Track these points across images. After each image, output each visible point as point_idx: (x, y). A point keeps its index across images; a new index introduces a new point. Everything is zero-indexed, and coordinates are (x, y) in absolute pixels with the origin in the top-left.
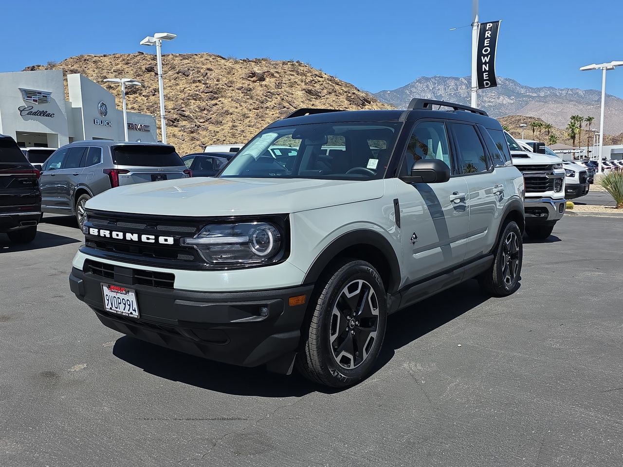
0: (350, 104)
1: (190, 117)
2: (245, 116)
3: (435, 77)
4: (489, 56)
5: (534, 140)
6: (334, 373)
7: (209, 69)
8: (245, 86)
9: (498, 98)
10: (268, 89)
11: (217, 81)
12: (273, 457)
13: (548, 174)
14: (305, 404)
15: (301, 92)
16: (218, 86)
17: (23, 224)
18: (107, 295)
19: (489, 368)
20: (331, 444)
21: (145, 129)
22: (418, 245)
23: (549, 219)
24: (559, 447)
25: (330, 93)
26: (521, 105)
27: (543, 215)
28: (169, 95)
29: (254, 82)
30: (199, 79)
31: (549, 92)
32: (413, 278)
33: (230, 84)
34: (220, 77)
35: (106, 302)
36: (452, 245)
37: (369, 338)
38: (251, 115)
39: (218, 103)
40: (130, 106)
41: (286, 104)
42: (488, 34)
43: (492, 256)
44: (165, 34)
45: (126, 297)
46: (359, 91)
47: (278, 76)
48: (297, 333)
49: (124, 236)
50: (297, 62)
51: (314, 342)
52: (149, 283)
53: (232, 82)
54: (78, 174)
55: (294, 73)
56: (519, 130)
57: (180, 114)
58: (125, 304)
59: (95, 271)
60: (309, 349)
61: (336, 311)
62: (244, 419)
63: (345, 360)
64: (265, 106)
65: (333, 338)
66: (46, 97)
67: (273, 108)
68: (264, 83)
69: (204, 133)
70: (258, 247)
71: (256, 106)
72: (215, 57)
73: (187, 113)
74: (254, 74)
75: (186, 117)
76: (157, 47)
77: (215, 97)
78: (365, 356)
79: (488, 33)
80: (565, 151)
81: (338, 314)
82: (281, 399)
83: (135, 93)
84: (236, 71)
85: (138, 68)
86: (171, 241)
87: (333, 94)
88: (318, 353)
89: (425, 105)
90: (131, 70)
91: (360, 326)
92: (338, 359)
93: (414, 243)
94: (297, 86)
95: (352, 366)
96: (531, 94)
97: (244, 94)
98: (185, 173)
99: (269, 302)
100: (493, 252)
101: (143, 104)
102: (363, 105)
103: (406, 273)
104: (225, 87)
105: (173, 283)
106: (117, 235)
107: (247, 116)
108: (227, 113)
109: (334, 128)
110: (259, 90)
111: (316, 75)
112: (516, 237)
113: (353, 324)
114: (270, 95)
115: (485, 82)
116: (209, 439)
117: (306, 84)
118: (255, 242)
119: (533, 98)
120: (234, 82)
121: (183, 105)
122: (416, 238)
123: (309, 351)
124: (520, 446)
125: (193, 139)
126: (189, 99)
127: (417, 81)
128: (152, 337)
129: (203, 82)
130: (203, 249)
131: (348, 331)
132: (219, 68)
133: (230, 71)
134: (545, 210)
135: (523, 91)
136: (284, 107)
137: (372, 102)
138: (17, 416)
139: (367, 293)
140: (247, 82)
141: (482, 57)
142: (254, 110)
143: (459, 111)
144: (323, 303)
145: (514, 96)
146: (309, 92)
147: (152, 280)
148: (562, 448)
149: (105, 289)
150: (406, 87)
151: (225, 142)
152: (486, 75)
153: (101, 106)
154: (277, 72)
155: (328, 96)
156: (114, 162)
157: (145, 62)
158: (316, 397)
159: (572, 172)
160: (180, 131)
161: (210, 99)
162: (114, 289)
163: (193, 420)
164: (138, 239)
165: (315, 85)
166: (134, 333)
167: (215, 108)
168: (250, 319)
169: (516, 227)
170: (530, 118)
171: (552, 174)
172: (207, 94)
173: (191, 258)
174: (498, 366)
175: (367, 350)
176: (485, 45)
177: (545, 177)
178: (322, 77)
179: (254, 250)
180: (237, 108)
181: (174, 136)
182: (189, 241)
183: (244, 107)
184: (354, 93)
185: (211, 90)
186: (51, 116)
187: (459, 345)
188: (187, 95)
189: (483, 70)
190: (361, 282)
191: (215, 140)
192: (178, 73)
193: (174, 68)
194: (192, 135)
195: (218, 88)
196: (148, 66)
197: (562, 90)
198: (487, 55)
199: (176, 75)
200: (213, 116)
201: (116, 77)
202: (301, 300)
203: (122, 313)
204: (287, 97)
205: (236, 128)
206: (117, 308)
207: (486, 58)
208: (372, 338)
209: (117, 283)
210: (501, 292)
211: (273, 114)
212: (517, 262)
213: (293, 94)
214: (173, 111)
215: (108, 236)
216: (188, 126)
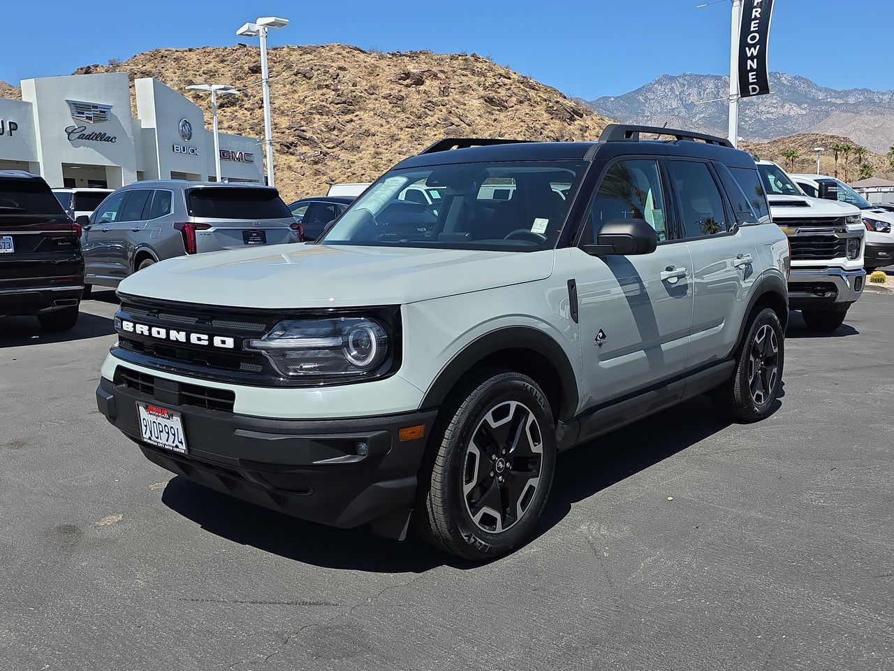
0: (552, 119)
1: (313, 141)
2: (394, 138)
3: (684, 75)
4: (758, 47)
5: (827, 175)
6: (469, 540)
7: (341, 68)
8: (395, 92)
9: (783, 107)
10: (429, 97)
11: (353, 86)
12: (367, 663)
13: (837, 231)
14: (426, 583)
15: (478, 101)
16: (354, 94)
17: (58, 304)
18: (144, 419)
19: (710, 535)
20: (453, 646)
21: (247, 158)
22: (605, 349)
23: (838, 300)
24: (795, 662)
25: (521, 102)
26: (817, 117)
27: (828, 295)
28: (282, 108)
29: (407, 86)
30: (327, 83)
31: (862, 97)
32: (599, 398)
33: (372, 90)
34: (358, 79)
35: (144, 428)
36: (664, 347)
37: (526, 488)
38: (403, 137)
39: (354, 119)
40: (226, 125)
41: (455, 120)
42: (756, 13)
43: (733, 362)
44: (272, 19)
45: (169, 423)
46: (565, 98)
47: (444, 77)
48: (412, 481)
49: (168, 334)
50: (473, 56)
51: (439, 494)
52: (201, 403)
53: (374, 87)
54: (138, 230)
55: (468, 73)
56: (815, 157)
57: (298, 136)
58: (168, 433)
59: (130, 384)
60: (431, 503)
61: (473, 448)
62: (334, 605)
63: (488, 520)
64: (424, 122)
65: (467, 488)
66: (104, 112)
67: (435, 126)
68: (422, 88)
69: (333, 164)
70: (355, 353)
71: (410, 123)
72: (350, 50)
73: (308, 135)
74: (407, 75)
75: (308, 140)
76: (261, 38)
77: (349, 110)
78: (520, 513)
79: (756, 11)
80: (883, 190)
81: (477, 452)
82: (392, 575)
83: (233, 104)
84: (381, 71)
85: (237, 68)
86: (230, 343)
87: (526, 103)
88: (444, 510)
89: (629, 134)
90: (227, 71)
91: (513, 469)
92: (476, 519)
93: (600, 345)
94: (471, 92)
95: (499, 529)
96: (833, 100)
97: (392, 105)
98: (293, 229)
99: (369, 435)
100: (734, 355)
101: (246, 121)
102: (572, 119)
103: (586, 390)
104: (365, 95)
105: (232, 405)
106: (159, 333)
107: (396, 137)
108: (368, 133)
109: (488, 169)
110: (415, 99)
111: (501, 75)
112: (773, 332)
113: (501, 465)
114: (431, 105)
115: (750, 87)
116: (279, 633)
117: (485, 89)
118: (351, 346)
119: (837, 106)
120: (378, 87)
121: (303, 123)
122: (604, 337)
123: (432, 507)
124: (735, 657)
125: (317, 173)
126: (312, 114)
127: (656, 82)
128: (210, 479)
129: (332, 87)
130: (276, 356)
131: (493, 478)
132: (357, 66)
133: (373, 70)
134: (832, 287)
135: (821, 96)
136: (453, 124)
137: (584, 115)
138: (15, 590)
139: (523, 420)
140: (398, 87)
141: (747, 49)
142: (407, 129)
143: (685, 141)
144: (453, 437)
145: (806, 103)
146: (490, 101)
147: (205, 400)
148: (799, 663)
149: (141, 409)
150: (638, 91)
151: (363, 177)
152: (752, 75)
153: (183, 126)
154: (442, 72)
155: (518, 107)
156: (189, 212)
157: (248, 58)
158: (444, 574)
159: (886, 225)
160: (299, 161)
161: (343, 112)
162: (153, 411)
163: (260, 603)
164: (186, 340)
165: (499, 90)
166: (188, 474)
167: (349, 126)
168: (342, 460)
169: (772, 318)
170: (832, 137)
171: (844, 231)
172: (339, 106)
173: (259, 368)
174: (724, 532)
175: (523, 505)
176: (752, 29)
177: (833, 236)
178: (509, 78)
179: (349, 357)
180: (382, 126)
181: (290, 168)
182: (256, 343)
183: (392, 125)
184: (557, 102)
185: (344, 99)
186: (111, 140)
187: (670, 498)
188: (308, 107)
189: (749, 68)
190: (513, 405)
191: (350, 174)
192: (296, 75)
193: (290, 67)
194: (316, 167)
195: (355, 97)
196: (252, 65)
197: (883, 94)
198: (754, 46)
199: (294, 78)
200: (347, 137)
201: (206, 81)
202: (418, 432)
203: (165, 445)
204: (457, 108)
205: (380, 157)
206: (157, 438)
207: (753, 49)
208: (531, 488)
209: (157, 402)
210: (748, 417)
211: (435, 135)
212: (775, 370)
213: (465, 104)
214: (287, 131)
215: (146, 333)
216: (310, 154)
